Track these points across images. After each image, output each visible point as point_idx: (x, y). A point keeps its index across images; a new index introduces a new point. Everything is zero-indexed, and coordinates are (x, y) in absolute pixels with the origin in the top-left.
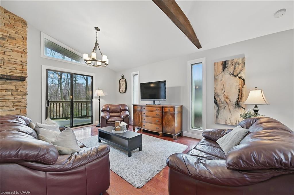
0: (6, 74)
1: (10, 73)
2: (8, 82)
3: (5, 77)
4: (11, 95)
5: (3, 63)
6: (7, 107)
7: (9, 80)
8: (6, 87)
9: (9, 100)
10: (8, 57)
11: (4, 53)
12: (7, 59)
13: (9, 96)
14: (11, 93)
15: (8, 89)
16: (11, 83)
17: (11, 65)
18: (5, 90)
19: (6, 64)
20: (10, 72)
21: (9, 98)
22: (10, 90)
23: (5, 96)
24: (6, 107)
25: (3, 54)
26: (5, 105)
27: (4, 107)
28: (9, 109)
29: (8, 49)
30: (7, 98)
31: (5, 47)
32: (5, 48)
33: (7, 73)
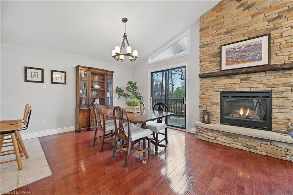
0: (283, 63)
1: (289, 61)
2: (286, 73)
3: (285, 66)
4: (290, 91)
5: (279, 50)
6: (285, 108)
7: (287, 71)
8: (284, 80)
9: (288, 98)
10: (286, 38)
11: (281, 35)
12: (285, 42)
13: (287, 93)
14: (290, 88)
15: (286, 82)
16: (290, 73)
17: (290, 48)
18: (282, 85)
19: (283, 49)
20: (289, 59)
21: (288, 95)
22: (289, 84)
23: (282, 92)
24: (283, 108)
25: (280, 38)
26: (282, 104)
27: (281, 107)
28: (288, 111)
29: (286, 27)
30: (285, 96)
31: (282, 26)
32: (282, 28)
33: (284, 61)
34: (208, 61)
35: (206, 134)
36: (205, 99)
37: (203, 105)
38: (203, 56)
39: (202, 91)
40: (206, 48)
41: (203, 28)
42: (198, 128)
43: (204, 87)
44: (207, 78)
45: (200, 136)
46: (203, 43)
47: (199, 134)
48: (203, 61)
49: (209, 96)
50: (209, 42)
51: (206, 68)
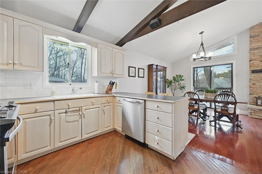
34: (259, 60)
35: (260, 114)
36: (256, 88)
37: (254, 92)
38: (253, 56)
39: (253, 82)
40: (257, 50)
41: (254, 35)
42: (252, 110)
43: (255, 79)
44: (258, 73)
45: (255, 115)
46: (254, 46)
47: (253, 114)
48: (254, 60)
49: (261, 86)
50: (260, 46)
51: (257, 65)
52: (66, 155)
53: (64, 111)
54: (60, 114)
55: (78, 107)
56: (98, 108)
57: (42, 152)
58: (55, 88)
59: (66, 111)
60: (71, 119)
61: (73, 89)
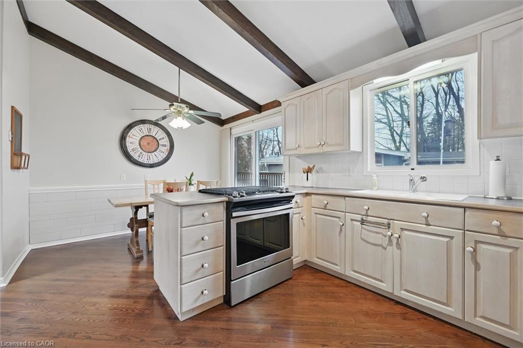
52: (348, 295)
53: (359, 217)
54: (354, 222)
55: (386, 217)
56: (446, 239)
57: (329, 268)
58: (377, 176)
59: (362, 219)
60: (372, 238)
61: (412, 180)
